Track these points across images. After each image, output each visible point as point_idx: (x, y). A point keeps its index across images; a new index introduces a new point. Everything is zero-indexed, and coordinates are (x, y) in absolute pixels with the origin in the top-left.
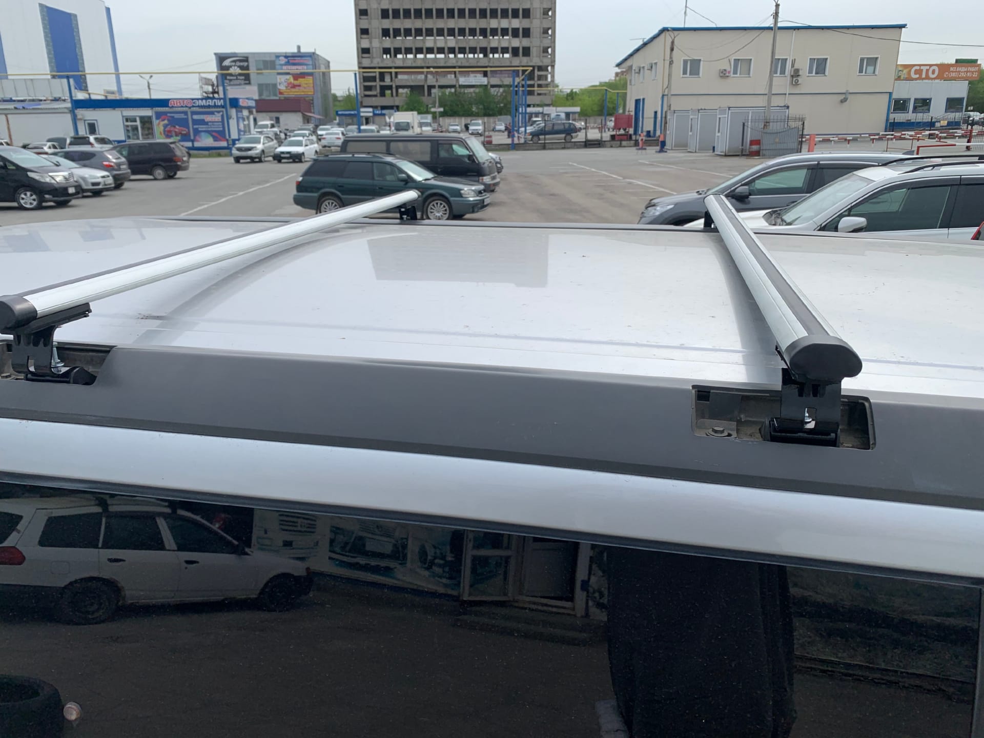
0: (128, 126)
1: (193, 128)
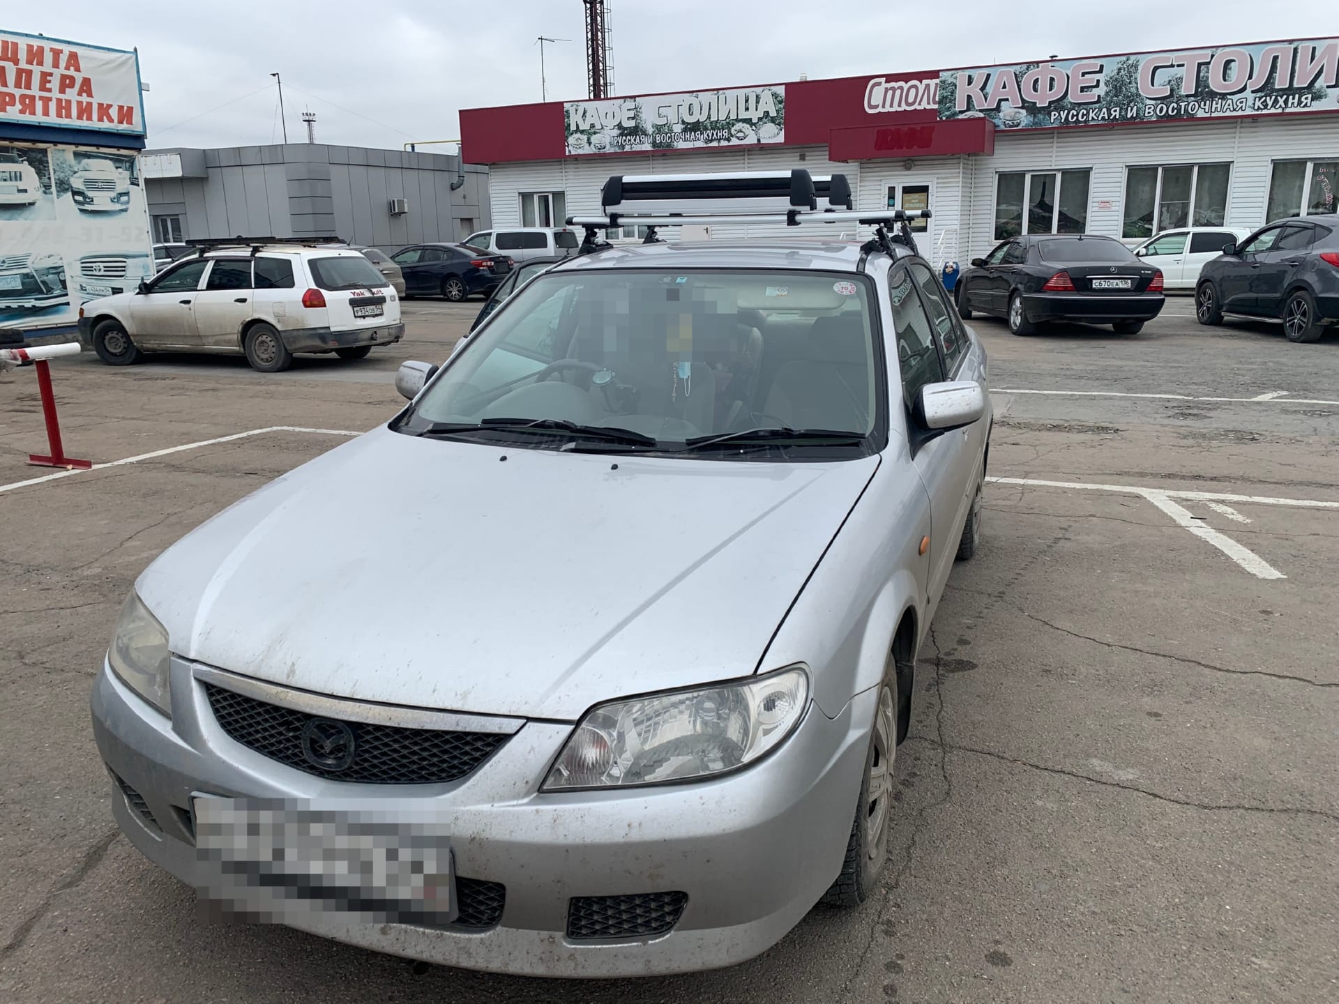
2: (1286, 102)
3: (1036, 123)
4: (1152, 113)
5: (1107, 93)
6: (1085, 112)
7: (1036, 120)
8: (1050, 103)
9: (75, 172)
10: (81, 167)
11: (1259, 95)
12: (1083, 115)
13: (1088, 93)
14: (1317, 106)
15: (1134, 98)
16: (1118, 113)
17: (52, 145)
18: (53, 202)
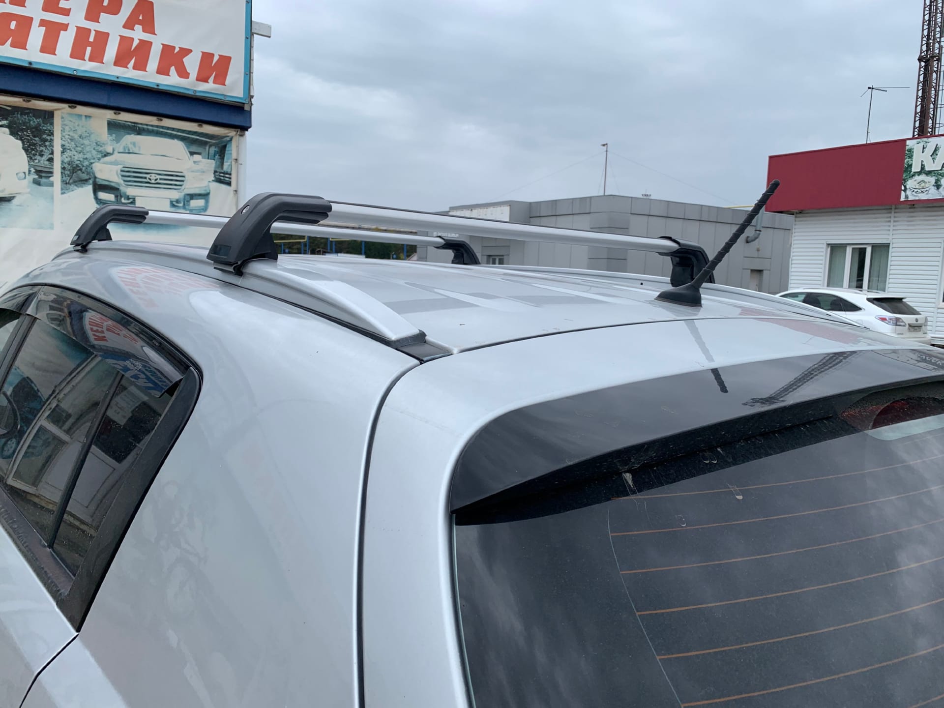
9: (106, 155)
10: (120, 147)
17: (65, 106)
18: (52, 198)
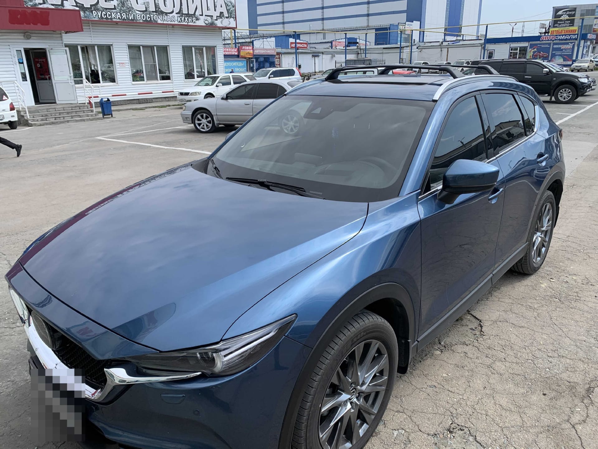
0: (511, 53)
1: (552, 53)
2: (188, 19)
3: (86, 17)
4: (140, 18)
5: (118, 5)
6: (110, 14)
7: (86, 15)
8: (91, 5)
11: (179, 15)
12: (109, 15)
13: (109, 3)
14: (198, 23)
15: (130, 9)
16: (125, 16)
